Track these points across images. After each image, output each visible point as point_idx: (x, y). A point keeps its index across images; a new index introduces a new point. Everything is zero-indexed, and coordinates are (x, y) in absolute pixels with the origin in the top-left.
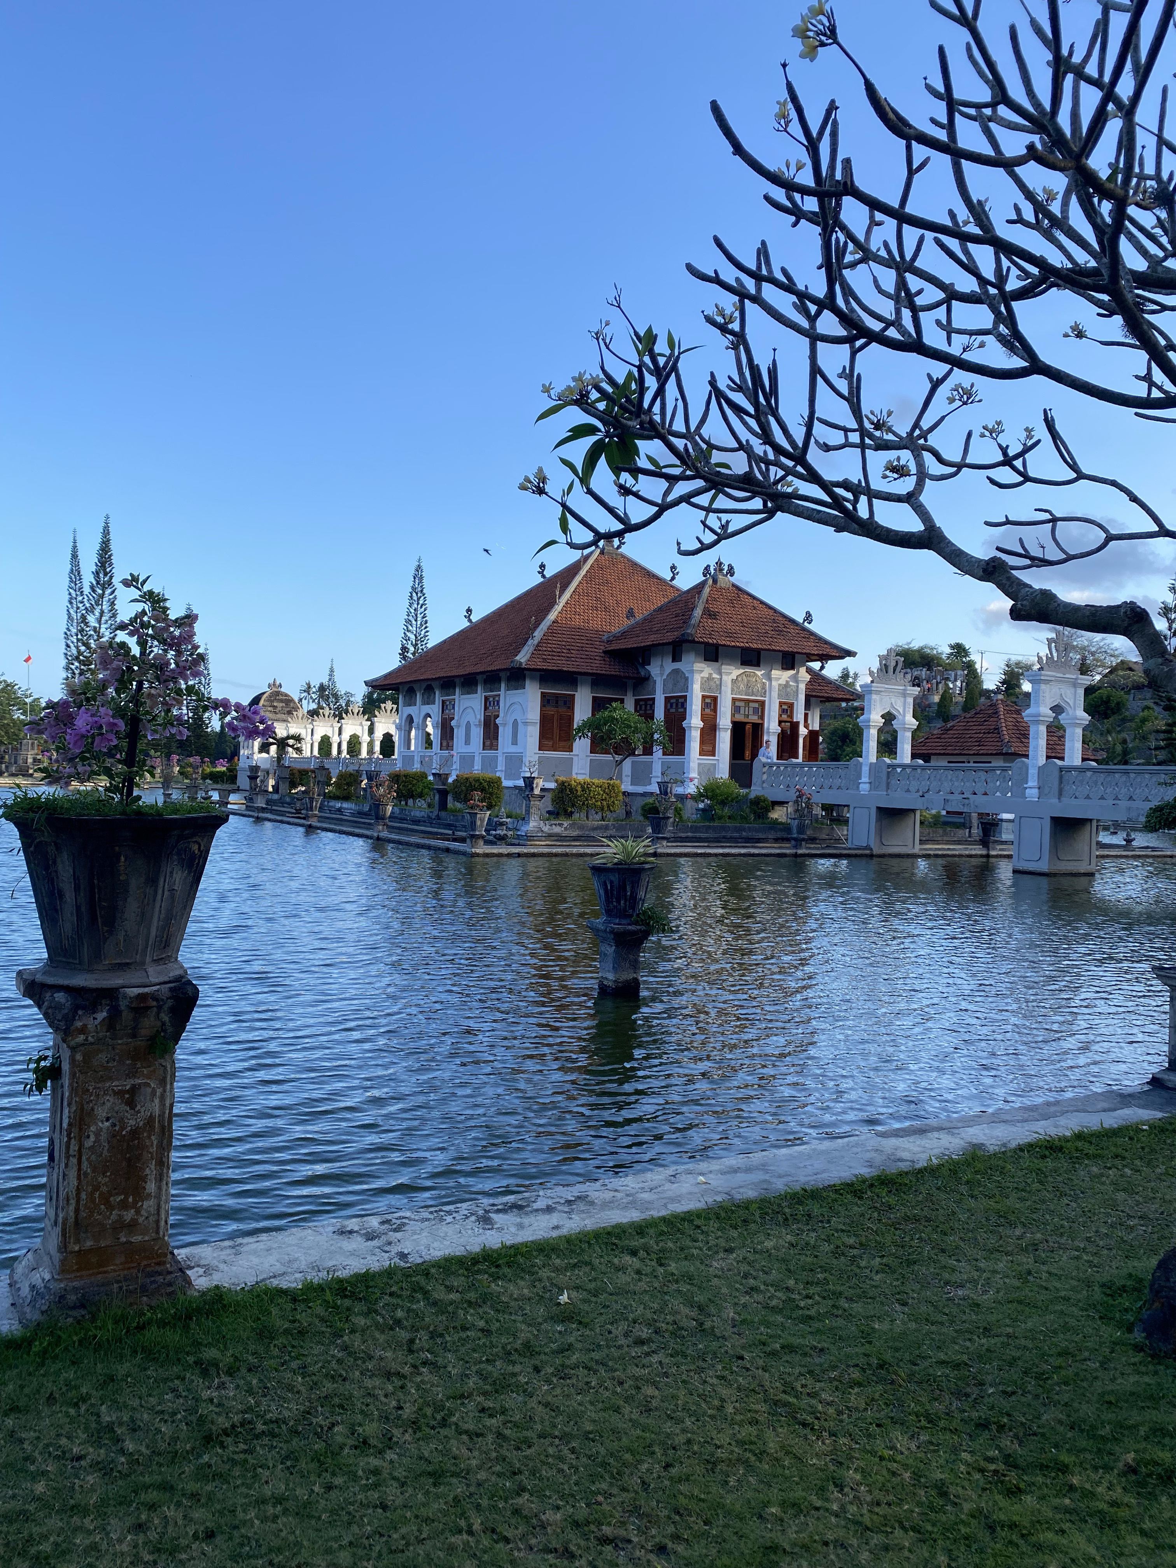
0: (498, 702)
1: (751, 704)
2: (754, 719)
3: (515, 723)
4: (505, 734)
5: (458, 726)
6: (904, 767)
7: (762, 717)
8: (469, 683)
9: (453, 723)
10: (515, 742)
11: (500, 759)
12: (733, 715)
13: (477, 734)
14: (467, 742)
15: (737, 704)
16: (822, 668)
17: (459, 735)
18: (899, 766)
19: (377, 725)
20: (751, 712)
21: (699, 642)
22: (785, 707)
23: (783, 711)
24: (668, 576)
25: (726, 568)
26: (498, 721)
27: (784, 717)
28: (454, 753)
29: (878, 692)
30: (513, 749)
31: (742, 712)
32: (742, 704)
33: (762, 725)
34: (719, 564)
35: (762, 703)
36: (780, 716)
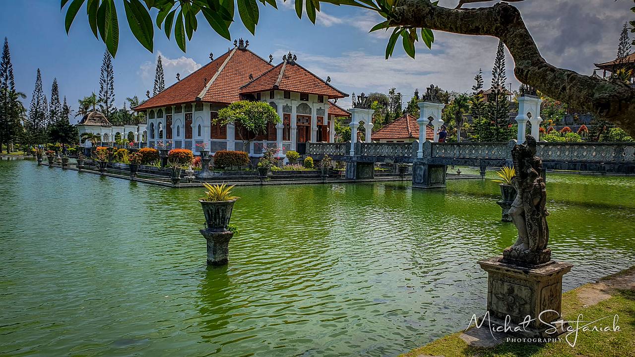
0: (191, 116)
1: (305, 118)
2: (306, 124)
3: (199, 126)
4: (195, 131)
5: (174, 128)
6: (368, 144)
7: (310, 123)
8: (178, 108)
9: (171, 126)
10: (199, 135)
11: (193, 142)
12: (297, 123)
13: (182, 131)
14: (178, 135)
15: (299, 118)
16: (336, 102)
17: (174, 132)
18: (366, 144)
19: (140, 127)
20: (305, 121)
21: (281, 90)
22: (319, 119)
23: (319, 121)
24: (268, 60)
25: (293, 56)
26: (191, 125)
27: (319, 124)
28: (172, 140)
29: (357, 112)
30: (199, 138)
31: (301, 121)
32: (301, 118)
33: (310, 126)
34: (290, 55)
35: (310, 117)
36: (317, 123)
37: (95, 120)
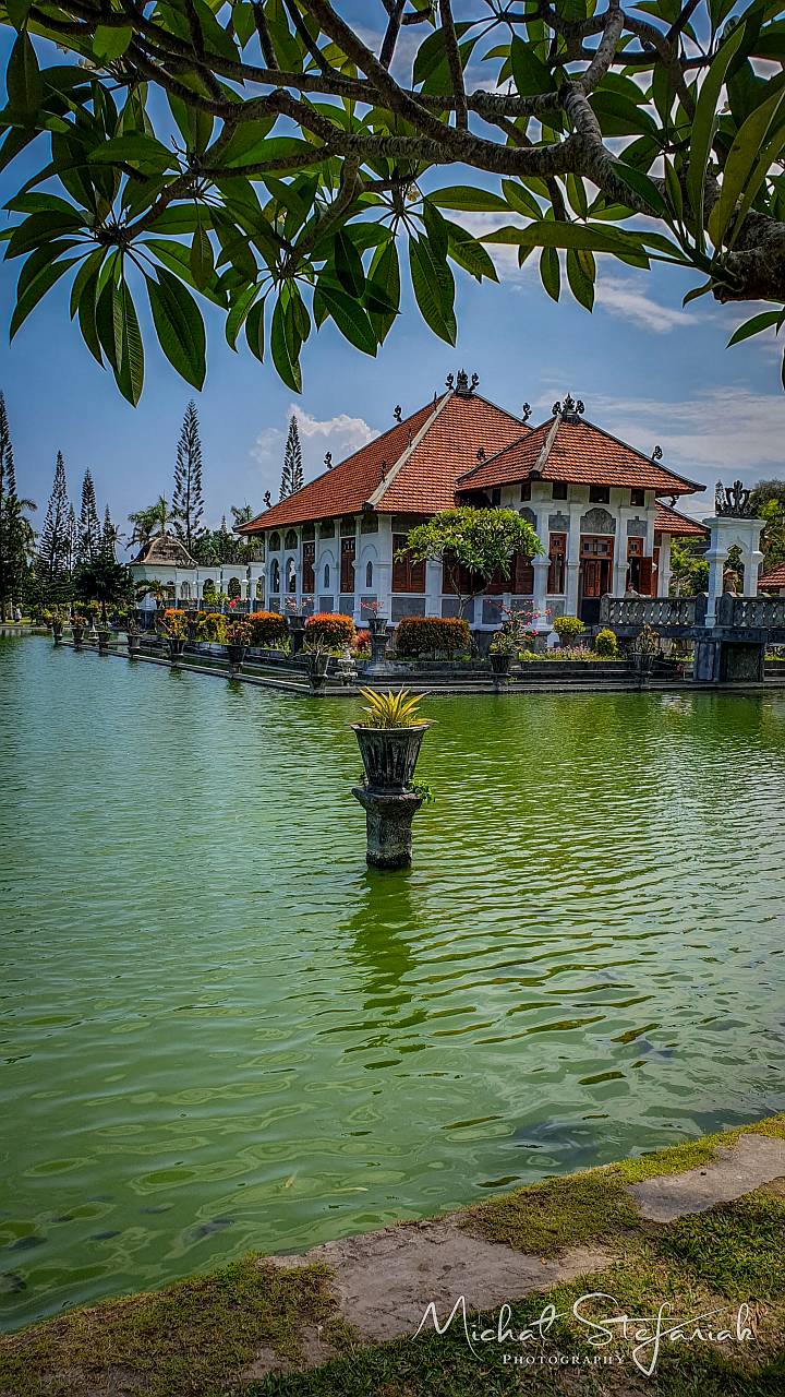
0: (354, 544)
1: (599, 542)
2: (603, 556)
3: (370, 566)
4: (360, 576)
5: (318, 570)
6: (750, 600)
7: (611, 554)
8: (327, 526)
9: (313, 566)
10: (369, 584)
11: (356, 600)
12: (581, 553)
13: (335, 575)
14: (327, 585)
15: (586, 542)
16: (674, 503)
17: (319, 577)
18: (745, 599)
19: (252, 569)
20: (600, 549)
21: (546, 480)
22: (633, 543)
23: (631, 547)
24: (520, 415)
25: (575, 404)
26: (353, 564)
27: (634, 554)
28: (315, 595)
29: (725, 526)
30: (368, 591)
31: (591, 549)
32: (590, 542)
33: (611, 561)
34: (569, 401)
35: (611, 541)
36: (629, 552)
37: (164, 554)
